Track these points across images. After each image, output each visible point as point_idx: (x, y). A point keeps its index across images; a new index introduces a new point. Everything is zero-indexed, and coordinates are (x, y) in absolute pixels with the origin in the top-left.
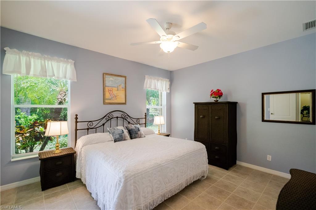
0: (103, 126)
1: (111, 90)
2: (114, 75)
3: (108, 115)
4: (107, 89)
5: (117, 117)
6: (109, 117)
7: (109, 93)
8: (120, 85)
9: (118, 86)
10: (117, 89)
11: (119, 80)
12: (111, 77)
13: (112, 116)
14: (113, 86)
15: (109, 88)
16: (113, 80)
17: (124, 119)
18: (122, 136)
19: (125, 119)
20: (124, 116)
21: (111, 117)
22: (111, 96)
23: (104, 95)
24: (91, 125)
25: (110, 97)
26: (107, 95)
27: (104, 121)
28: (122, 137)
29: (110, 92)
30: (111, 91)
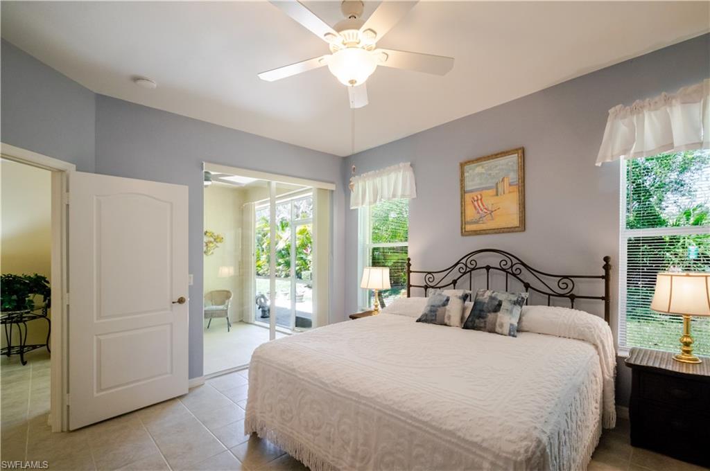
0: (452, 285)
1: (479, 197)
2: (484, 158)
3: (464, 261)
4: (468, 197)
5: (488, 268)
6: (466, 266)
7: (475, 207)
8: (503, 180)
9: (497, 184)
10: (495, 193)
11: (498, 168)
12: (477, 166)
13: (473, 262)
14: (484, 186)
15: (474, 195)
16: (483, 171)
17: (507, 272)
18: (435, 311)
19: (514, 275)
20: (509, 264)
21: (472, 267)
22: (478, 213)
23: (463, 213)
24: (431, 280)
25: (477, 217)
26: (470, 213)
27: (455, 274)
28: (436, 315)
29: (476, 203)
30: (479, 201)
